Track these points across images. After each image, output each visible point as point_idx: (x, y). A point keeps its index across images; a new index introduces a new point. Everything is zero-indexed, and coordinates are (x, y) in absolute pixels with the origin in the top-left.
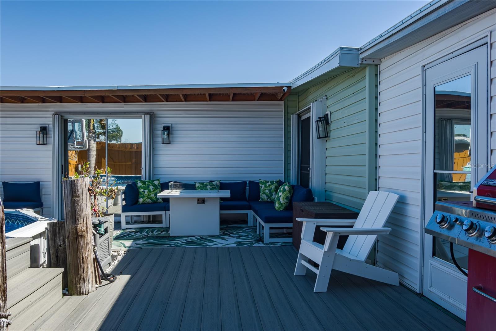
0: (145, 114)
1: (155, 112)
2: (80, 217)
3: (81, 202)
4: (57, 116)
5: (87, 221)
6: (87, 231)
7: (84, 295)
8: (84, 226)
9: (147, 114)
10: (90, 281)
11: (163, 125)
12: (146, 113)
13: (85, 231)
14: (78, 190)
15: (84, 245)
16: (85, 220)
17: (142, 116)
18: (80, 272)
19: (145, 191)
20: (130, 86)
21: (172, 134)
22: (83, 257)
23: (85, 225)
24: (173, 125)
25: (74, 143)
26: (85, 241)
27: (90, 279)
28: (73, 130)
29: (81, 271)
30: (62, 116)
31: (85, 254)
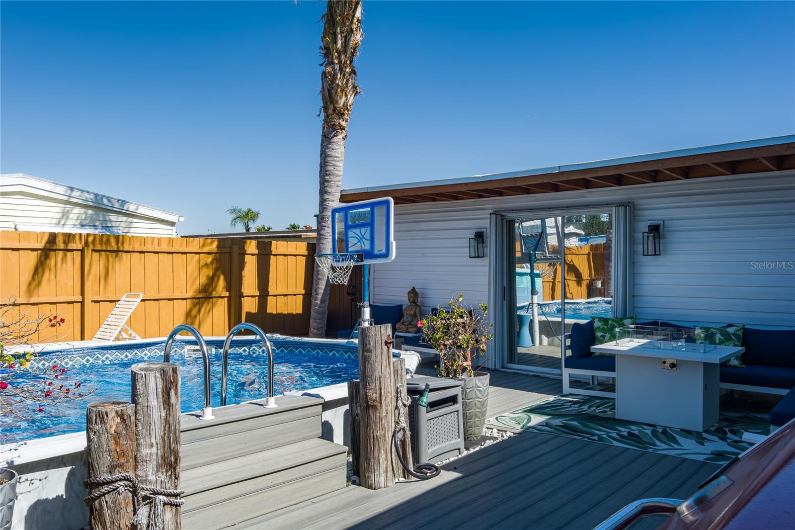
0: (617, 206)
1: (636, 202)
2: (371, 380)
3: (373, 358)
4: (494, 216)
5: (380, 386)
6: (381, 400)
7: (373, 489)
8: (376, 393)
9: (621, 206)
10: (382, 471)
11: (649, 223)
12: (619, 205)
13: (378, 400)
14: (369, 342)
15: (376, 419)
16: (378, 385)
17: (612, 210)
18: (369, 456)
19: (605, 336)
20: (578, 164)
21: (664, 238)
22: (373, 436)
23: (378, 392)
24: (666, 223)
25: (544, 251)
26: (378, 414)
27: (383, 469)
28: (542, 232)
29: (371, 456)
30: (502, 216)
31: (377, 432)
